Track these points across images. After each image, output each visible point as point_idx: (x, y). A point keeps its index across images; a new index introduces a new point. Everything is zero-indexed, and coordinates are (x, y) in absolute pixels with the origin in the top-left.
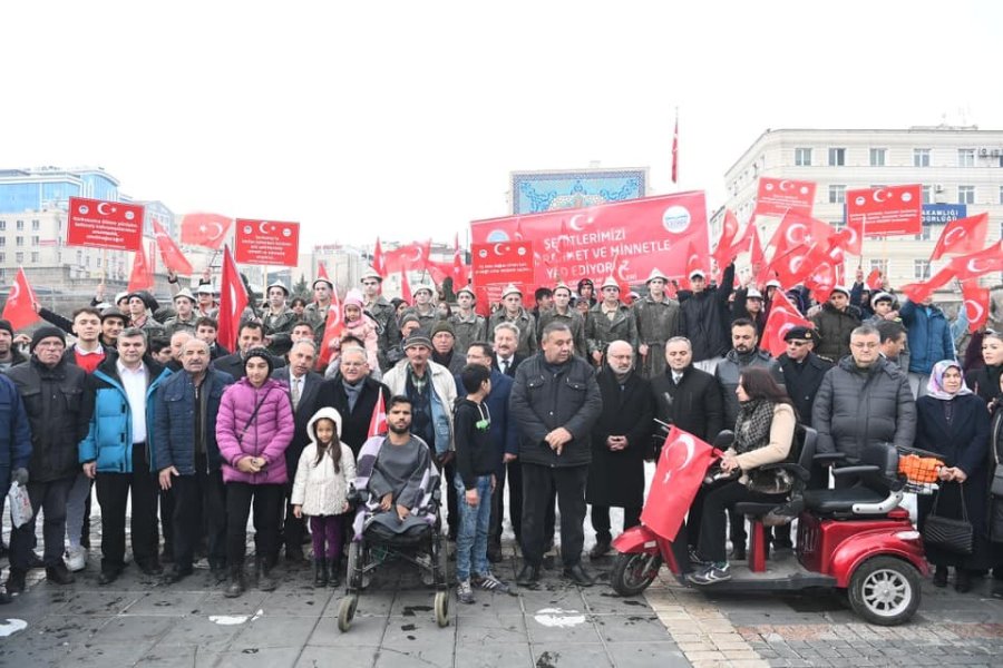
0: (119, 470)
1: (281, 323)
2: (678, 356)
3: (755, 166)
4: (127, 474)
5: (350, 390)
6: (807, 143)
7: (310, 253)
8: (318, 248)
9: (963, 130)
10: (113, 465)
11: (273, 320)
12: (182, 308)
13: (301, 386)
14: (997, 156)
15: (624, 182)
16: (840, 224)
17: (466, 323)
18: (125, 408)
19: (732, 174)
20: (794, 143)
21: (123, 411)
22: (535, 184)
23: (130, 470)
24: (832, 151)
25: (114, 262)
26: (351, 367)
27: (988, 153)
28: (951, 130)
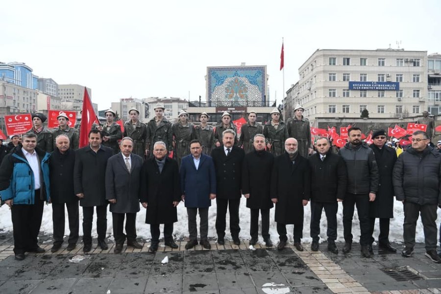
0: (27, 203)
1: (112, 131)
2: (322, 147)
3: (312, 65)
4: (32, 205)
5: (159, 163)
6: (333, 55)
7: (120, 102)
8: (123, 100)
9: (398, 51)
10: (24, 201)
11: (108, 129)
12: (62, 123)
13: (130, 161)
14: (412, 62)
15: (255, 72)
16: (347, 90)
17: (205, 130)
18: (31, 172)
19: (302, 68)
20: (329, 55)
21: (30, 174)
22: (218, 73)
23: (33, 203)
24: (344, 59)
25: (31, 105)
26: (159, 152)
27: (409, 60)
28: (393, 51)
